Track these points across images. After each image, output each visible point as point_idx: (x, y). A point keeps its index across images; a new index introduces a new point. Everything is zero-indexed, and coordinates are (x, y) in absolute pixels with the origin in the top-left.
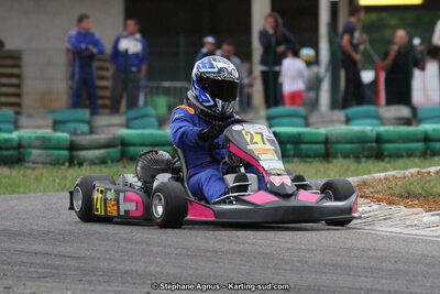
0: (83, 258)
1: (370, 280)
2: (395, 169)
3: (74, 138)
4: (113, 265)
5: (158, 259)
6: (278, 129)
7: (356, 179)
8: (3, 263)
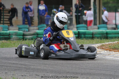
0: (27, 65)
1: (104, 71)
2: (111, 42)
3: (24, 33)
4: (35, 67)
5: (47, 65)
6: (79, 31)
7: (100, 44)
8: (5, 66)
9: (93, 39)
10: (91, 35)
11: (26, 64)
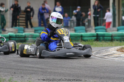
4: (52, 70)
5: (64, 69)
6: (98, 33)
7: (120, 47)
8: (20, 70)
9: (112, 42)
10: (110, 38)
11: (43, 67)
